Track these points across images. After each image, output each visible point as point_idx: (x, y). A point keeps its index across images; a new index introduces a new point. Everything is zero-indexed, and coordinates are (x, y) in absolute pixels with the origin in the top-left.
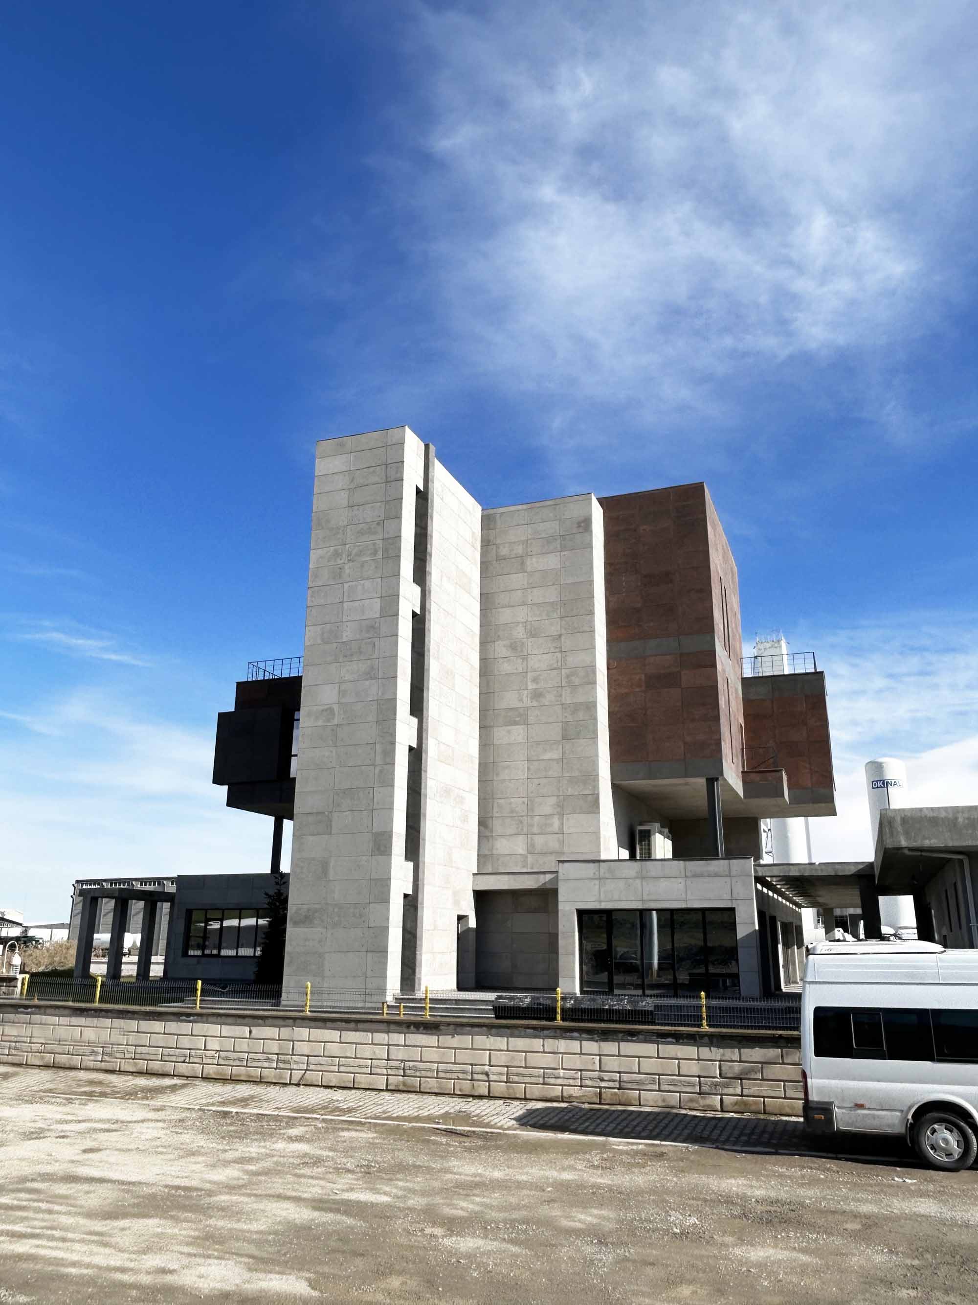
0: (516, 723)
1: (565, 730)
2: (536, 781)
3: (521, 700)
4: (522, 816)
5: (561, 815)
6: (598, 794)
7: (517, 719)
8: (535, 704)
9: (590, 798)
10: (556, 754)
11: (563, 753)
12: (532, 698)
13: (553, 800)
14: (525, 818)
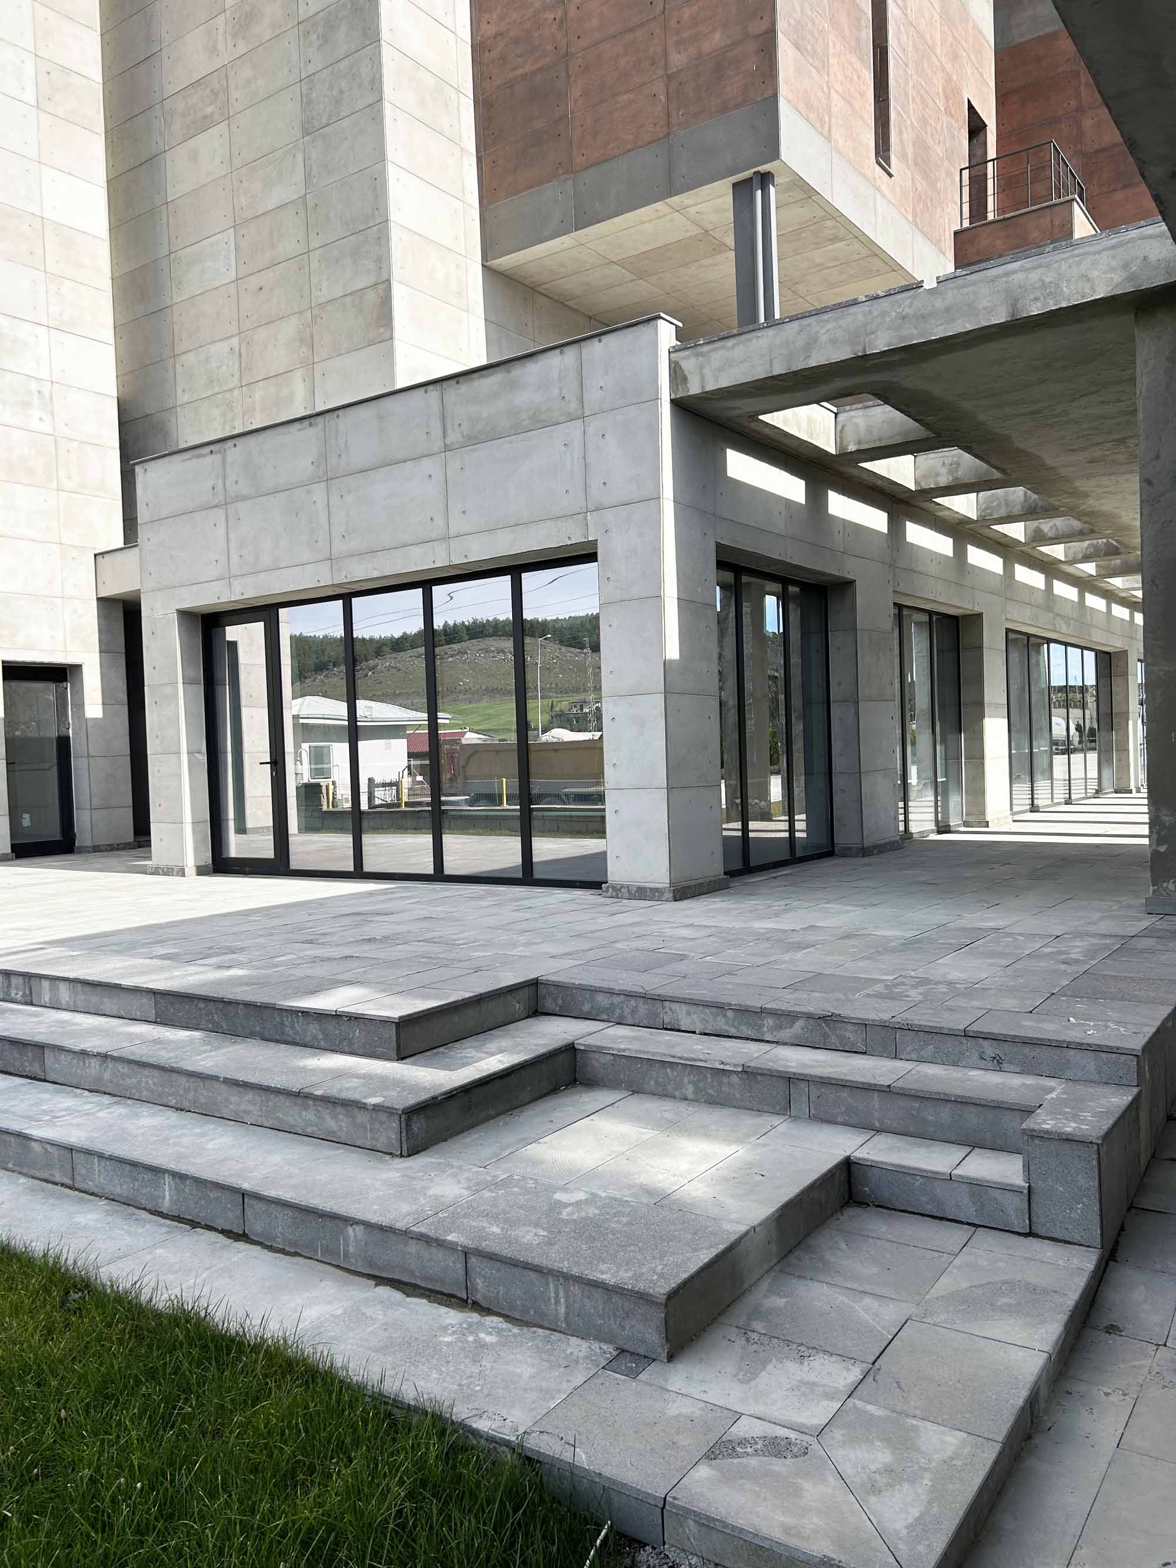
0: (205, 124)
1: (307, 102)
2: (254, 282)
3: (213, 50)
4: (231, 390)
5: (309, 365)
6: (388, 281)
7: (209, 110)
8: (242, 48)
9: (372, 296)
10: (289, 189)
11: (308, 177)
12: (234, 36)
13: (289, 329)
14: (236, 393)
